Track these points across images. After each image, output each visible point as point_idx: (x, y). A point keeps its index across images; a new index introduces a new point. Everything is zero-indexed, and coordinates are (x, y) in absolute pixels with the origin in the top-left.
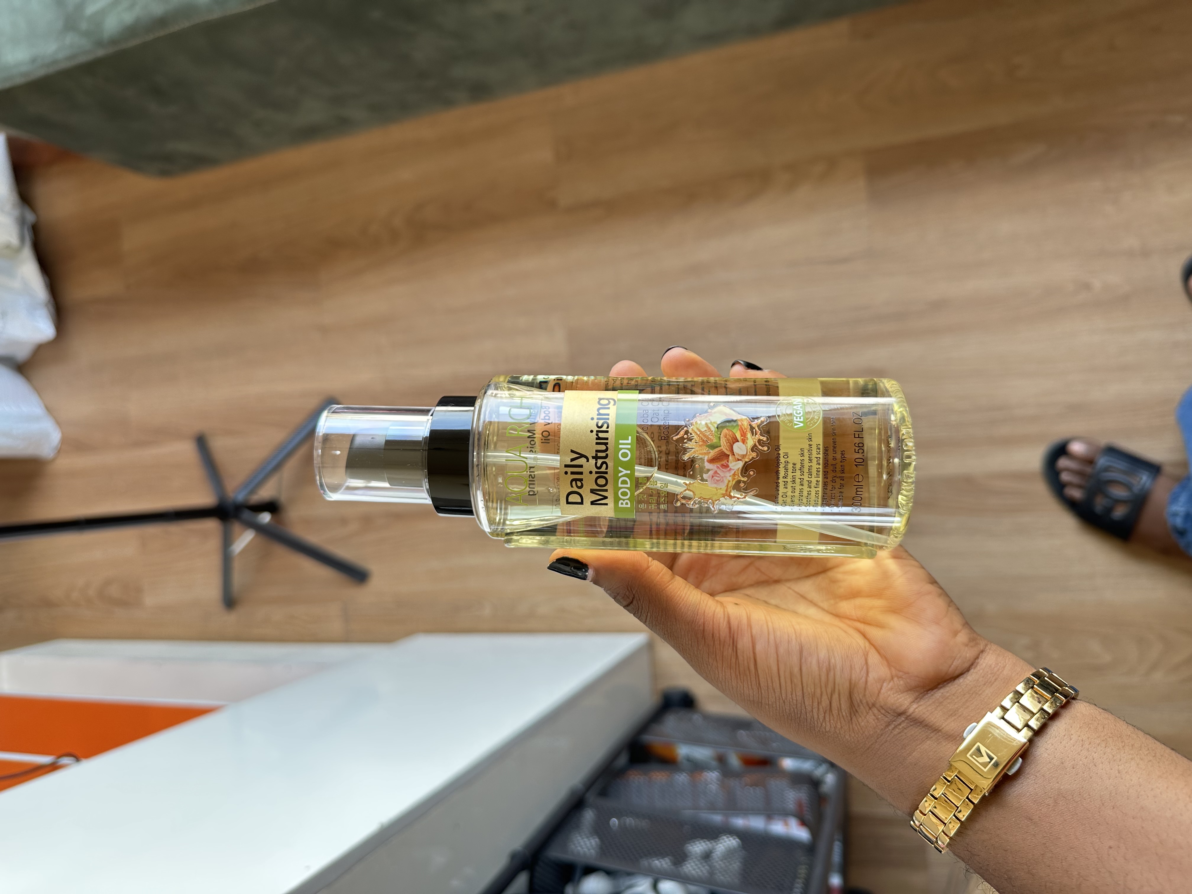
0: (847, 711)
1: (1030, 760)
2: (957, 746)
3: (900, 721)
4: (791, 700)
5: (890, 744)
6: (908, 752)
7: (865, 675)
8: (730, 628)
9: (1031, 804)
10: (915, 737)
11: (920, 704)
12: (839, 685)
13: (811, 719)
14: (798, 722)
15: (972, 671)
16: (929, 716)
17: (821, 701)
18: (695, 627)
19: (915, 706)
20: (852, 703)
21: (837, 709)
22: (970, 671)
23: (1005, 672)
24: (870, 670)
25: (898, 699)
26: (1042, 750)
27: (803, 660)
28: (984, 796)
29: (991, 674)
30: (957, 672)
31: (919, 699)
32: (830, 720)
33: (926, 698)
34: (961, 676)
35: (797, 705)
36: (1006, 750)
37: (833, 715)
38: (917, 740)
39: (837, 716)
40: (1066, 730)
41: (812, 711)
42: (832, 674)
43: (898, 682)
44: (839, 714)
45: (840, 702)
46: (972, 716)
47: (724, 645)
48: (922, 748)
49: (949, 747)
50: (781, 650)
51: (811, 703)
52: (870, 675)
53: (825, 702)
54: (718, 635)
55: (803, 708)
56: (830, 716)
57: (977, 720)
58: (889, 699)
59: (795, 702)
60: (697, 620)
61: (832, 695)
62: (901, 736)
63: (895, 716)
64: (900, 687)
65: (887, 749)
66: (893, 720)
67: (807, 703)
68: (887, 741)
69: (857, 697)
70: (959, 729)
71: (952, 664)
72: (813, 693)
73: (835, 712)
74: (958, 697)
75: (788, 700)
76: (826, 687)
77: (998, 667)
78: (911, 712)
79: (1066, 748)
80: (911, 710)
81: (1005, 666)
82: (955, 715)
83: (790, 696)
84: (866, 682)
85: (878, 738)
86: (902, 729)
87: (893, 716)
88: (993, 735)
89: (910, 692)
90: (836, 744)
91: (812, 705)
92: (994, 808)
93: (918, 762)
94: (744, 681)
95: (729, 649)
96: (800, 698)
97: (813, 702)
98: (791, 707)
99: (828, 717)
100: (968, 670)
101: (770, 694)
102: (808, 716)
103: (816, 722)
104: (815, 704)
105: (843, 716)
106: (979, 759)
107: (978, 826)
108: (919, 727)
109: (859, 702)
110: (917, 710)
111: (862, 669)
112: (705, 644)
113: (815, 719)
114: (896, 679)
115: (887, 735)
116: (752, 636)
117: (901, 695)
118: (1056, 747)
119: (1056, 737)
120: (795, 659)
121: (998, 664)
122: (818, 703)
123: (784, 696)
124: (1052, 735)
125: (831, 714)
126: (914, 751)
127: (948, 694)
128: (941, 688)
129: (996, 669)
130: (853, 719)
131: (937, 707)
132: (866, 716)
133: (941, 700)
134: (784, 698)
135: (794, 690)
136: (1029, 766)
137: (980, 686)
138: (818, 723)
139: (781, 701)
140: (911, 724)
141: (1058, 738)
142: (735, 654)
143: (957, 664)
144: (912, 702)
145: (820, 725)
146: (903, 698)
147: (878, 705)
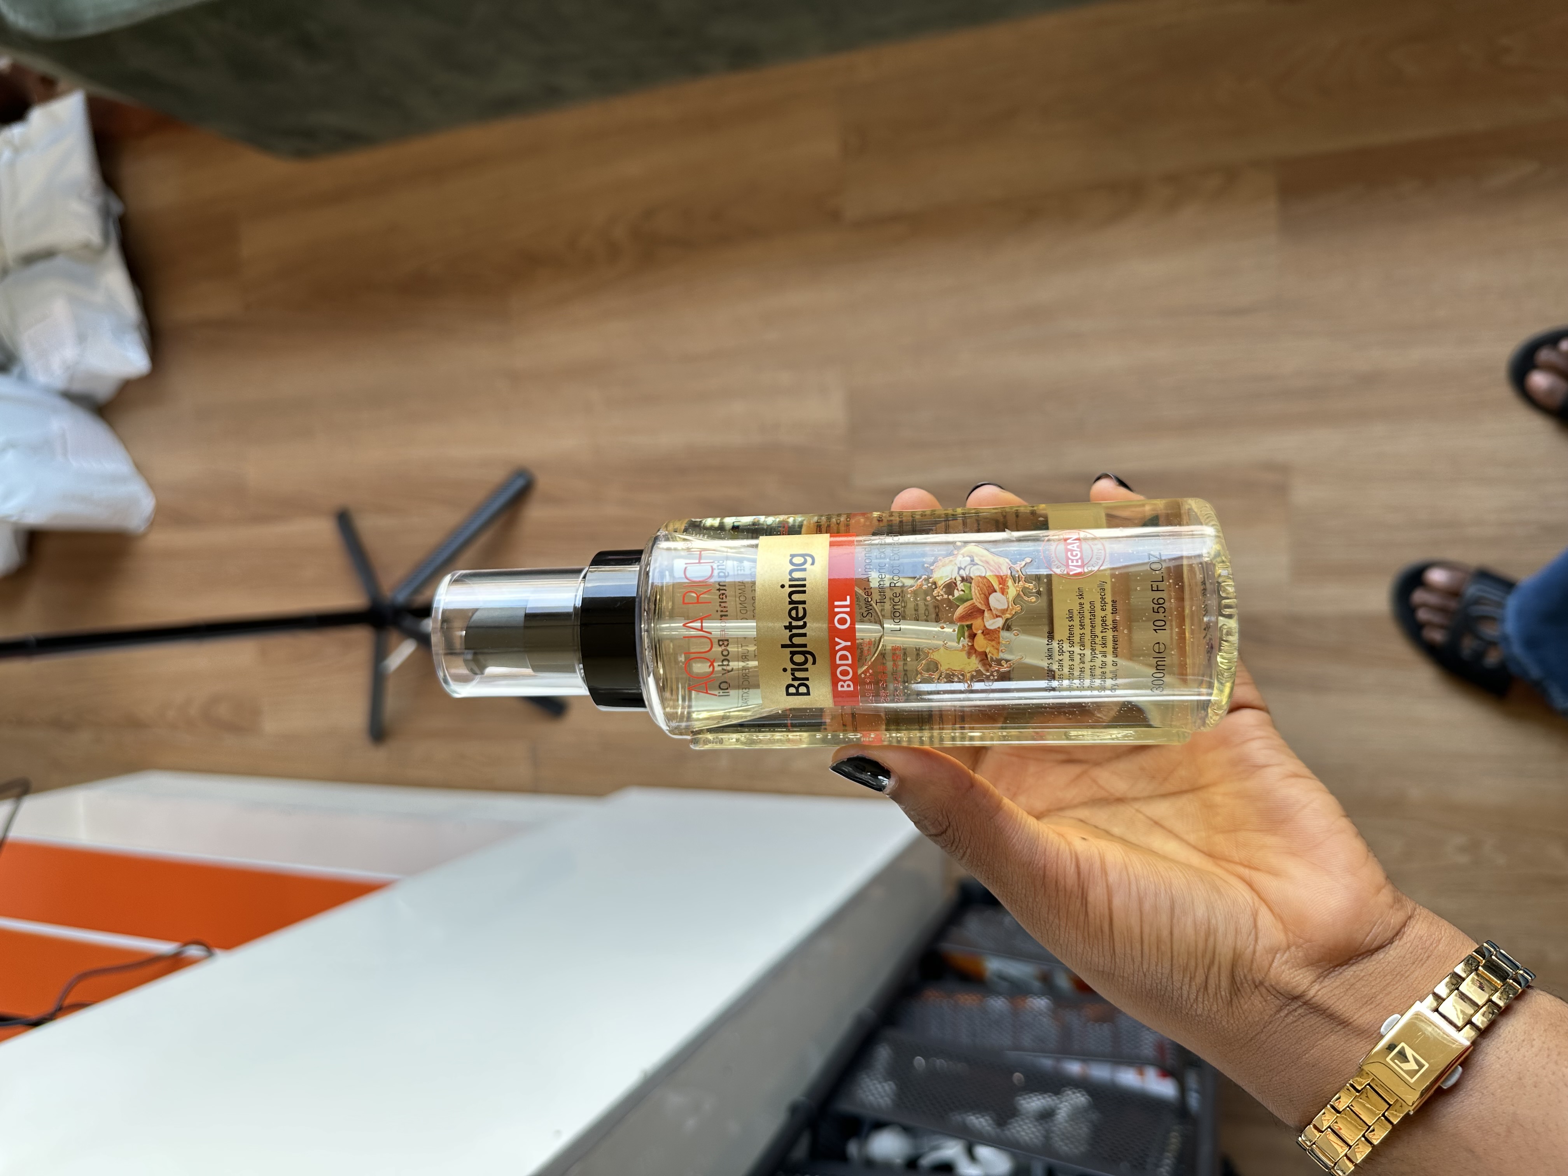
0: (1227, 991)
1: (1475, 1071)
2: (1373, 1046)
3: (1296, 1006)
4: (1154, 973)
5: (1282, 1036)
6: (1304, 1048)
7: (1253, 942)
8: (1079, 873)
9: (1473, 1132)
10: (1315, 1030)
11: (1324, 984)
12: (1220, 955)
13: (1178, 999)
14: (1161, 1001)
15: (1396, 943)
16: (1335, 1002)
17: (1195, 976)
18: (1033, 870)
19: (1317, 987)
20: (1234, 978)
21: (1214, 986)
22: (1394, 943)
23: (1441, 947)
24: (1260, 935)
25: (1294, 977)
26: (1492, 1059)
27: (1175, 921)
28: (1408, 1114)
29: (1422, 949)
30: (1376, 944)
31: (1321, 979)
32: (1203, 1001)
33: (1332, 977)
34: (1382, 950)
35: (1161, 979)
36: (1441, 1056)
37: (1208, 994)
38: (1317, 1033)
39: (1214, 996)
40: (1525, 1033)
41: (1181, 988)
42: (1211, 939)
43: (1296, 953)
44: (1216, 993)
45: (1219, 977)
46: (1395, 1007)
47: (1070, 897)
48: (1324, 1044)
49: (1362, 1046)
50: (1147, 906)
51: (1181, 979)
52: (1260, 942)
53: (1199, 979)
54: (1063, 883)
55: (1170, 983)
56: (1203, 995)
57: (1402, 1012)
58: (1283, 976)
59: (1159, 975)
60: (1036, 862)
61: (1209, 969)
62: (1297, 1026)
63: (1290, 999)
64: (1298, 960)
65: (1276, 1042)
66: (1287, 1003)
67: (1175, 978)
68: (1277, 1032)
69: (1240, 972)
70: (1377, 1022)
71: (1371, 932)
72: (1185, 965)
73: (1211, 990)
74: (1376, 978)
75: (1150, 972)
76: (1203, 956)
77: (1432, 940)
78: (1312, 996)
79: (1526, 1059)
80: (1312, 993)
81: (1441, 939)
82: (1372, 1003)
83: (1155, 968)
84: (1254, 952)
85: (1264, 1028)
86: (1297, 1018)
87: (1286, 998)
88: (1423, 1033)
89: (1310, 968)
90: (1207, 1031)
91: (1183, 980)
92: (1421, 1132)
93: (1317, 1063)
94: (1093, 945)
95: (1077, 903)
96: (1167, 971)
97: (1184, 977)
98: (1153, 982)
99: (1202, 996)
100: (1391, 941)
101: (1127, 964)
102: (1174, 994)
103: (1184, 1003)
104: (1187, 980)
105: (1221, 997)
106: (1402, 1065)
107: (1397, 1152)
108: (1322, 1016)
109: (1242, 978)
110: (1320, 993)
111: (1250, 934)
112: (1045, 894)
113: (1184, 998)
114: (1293, 949)
115: (1278, 1023)
116: (1107, 886)
117: (1299, 972)
118: (1511, 1056)
119: (1512, 1042)
120: (1164, 918)
121: (1431, 936)
122: (1191, 978)
123: (1145, 966)
124: (1507, 1039)
125: (1206, 993)
126: (1313, 1049)
127: (1363, 974)
128: (1353, 964)
129: (1428, 943)
130: (1233, 1001)
131: (1347, 990)
132: (1251, 996)
133: (1352, 981)
134: (1145, 970)
135: (1160, 960)
136: (1473, 1080)
137: (1407, 965)
138: (1186, 1003)
139: (1141, 974)
140: (1311, 1011)
141: (1514, 1043)
142: (1084, 908)
143: (1376, 933)
144: (1314, 982)
145: (1189, 1006)
146: (1301, 976)
147: (1267, 984)
